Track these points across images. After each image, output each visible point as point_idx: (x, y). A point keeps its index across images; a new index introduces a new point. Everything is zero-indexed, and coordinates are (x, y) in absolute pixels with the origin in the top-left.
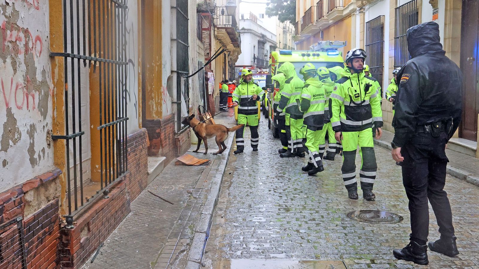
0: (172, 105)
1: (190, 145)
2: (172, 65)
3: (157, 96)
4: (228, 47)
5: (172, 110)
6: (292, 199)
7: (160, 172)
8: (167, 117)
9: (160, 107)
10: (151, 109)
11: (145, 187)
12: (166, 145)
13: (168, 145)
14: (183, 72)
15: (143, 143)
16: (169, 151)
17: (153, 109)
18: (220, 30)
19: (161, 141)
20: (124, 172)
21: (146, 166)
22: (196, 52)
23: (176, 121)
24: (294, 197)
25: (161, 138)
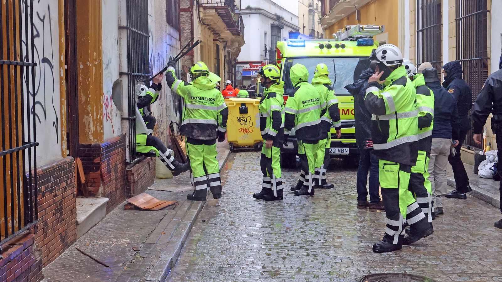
0: (122, 123)
1: (153, 180)
2: (120, 65)
3: (95, 110)
4: (222, 36)
5: (122, 129)
6: (284, 259)
7: (98, 220)
8: (111, 140)
9: (100, 126)
10: (87, 129)
11: (72, 242)
12: (110, 180)
13: (114, 181)
14: (138, 74)
15: (68, 178)
16: (116, 190)
17: (89, 128)
18: (207, 10)
19: (101, 175)
20: (31, 221)
21: (73, 212)
22: (165, 45)
23: (128, 146)
24: (288, 255)
25: (101, 171)
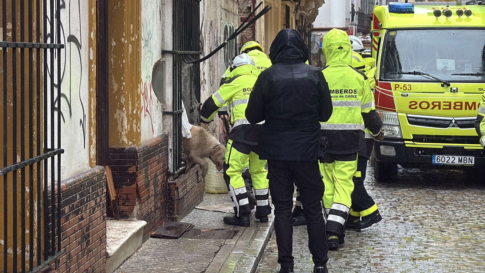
0: (163, 119)
1: (202, 196)
2: (163, 39)
3: (130, 102)
5: (164, 126)
7: (133, 251)
8: (150, 143)
9: (137, 124)
10: (119, 128)
12: (148, 197)
13: (153, 198)
14: (186, 52)
15: (97, 195)
16: (155, 210)
17: (122, 127)
19: (137, 190)
20: (53, 254)
21: (102, 240)
22: (219, 9)
23: (171, 150)
25: (137, 185)
